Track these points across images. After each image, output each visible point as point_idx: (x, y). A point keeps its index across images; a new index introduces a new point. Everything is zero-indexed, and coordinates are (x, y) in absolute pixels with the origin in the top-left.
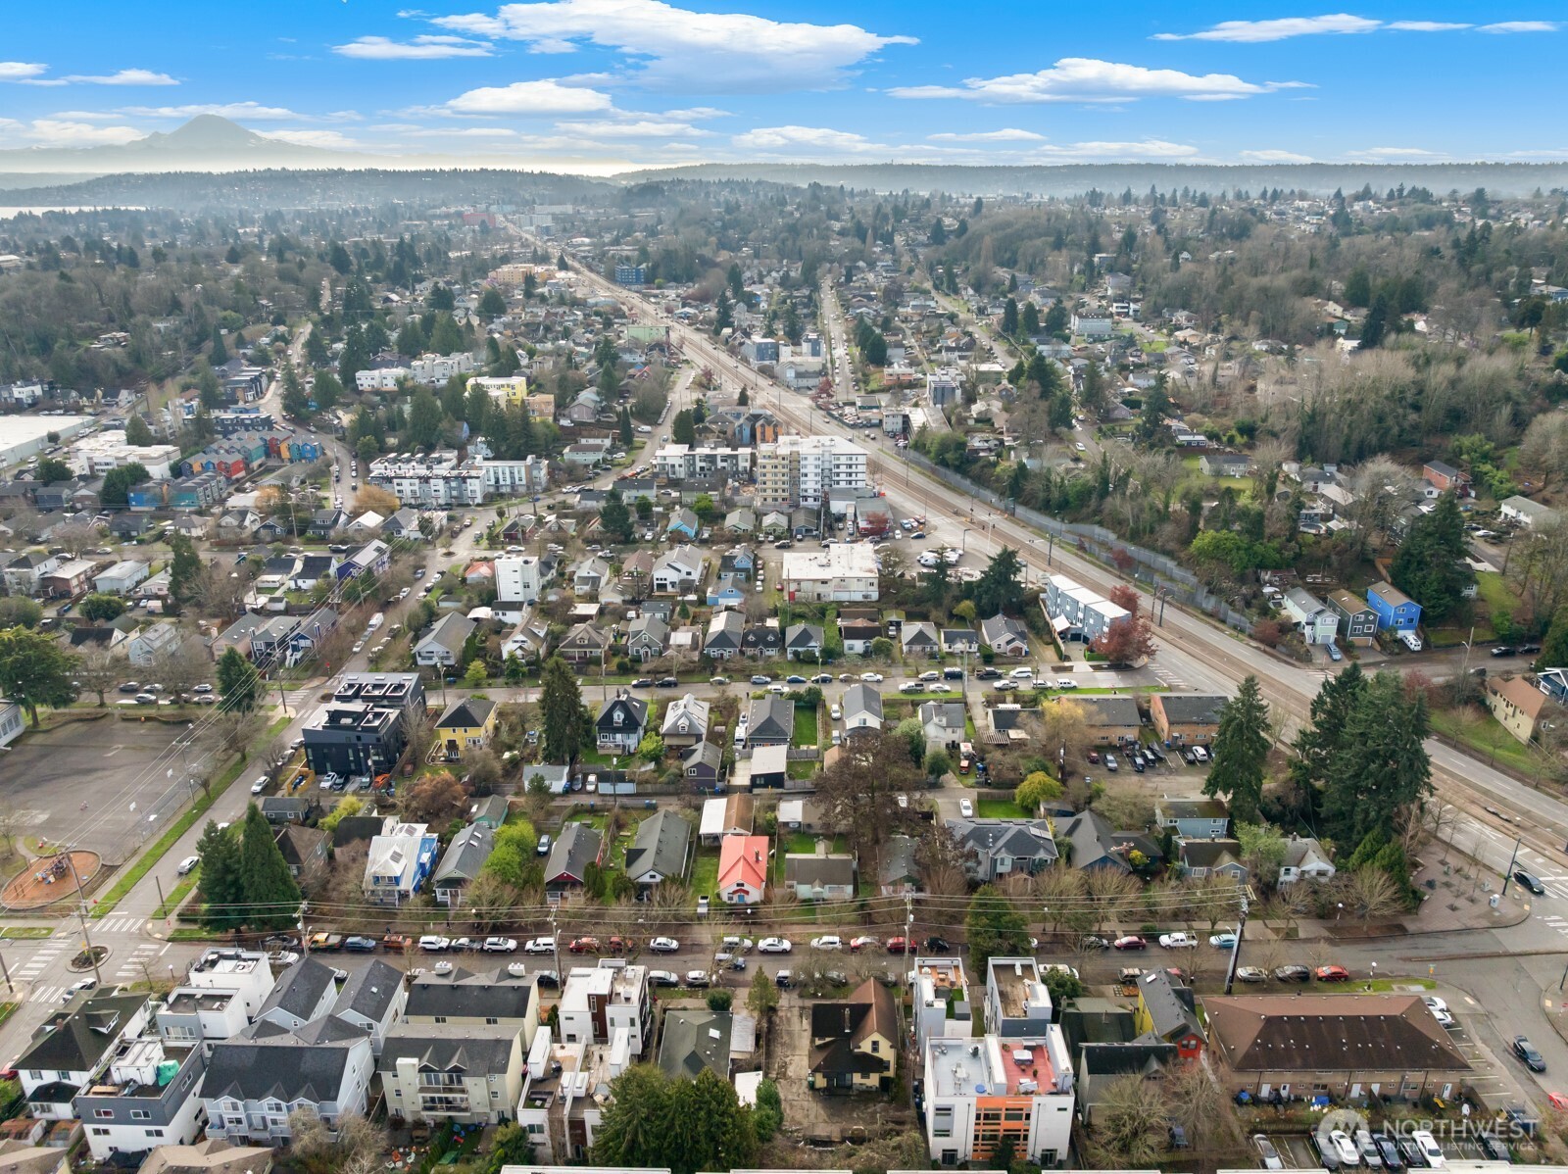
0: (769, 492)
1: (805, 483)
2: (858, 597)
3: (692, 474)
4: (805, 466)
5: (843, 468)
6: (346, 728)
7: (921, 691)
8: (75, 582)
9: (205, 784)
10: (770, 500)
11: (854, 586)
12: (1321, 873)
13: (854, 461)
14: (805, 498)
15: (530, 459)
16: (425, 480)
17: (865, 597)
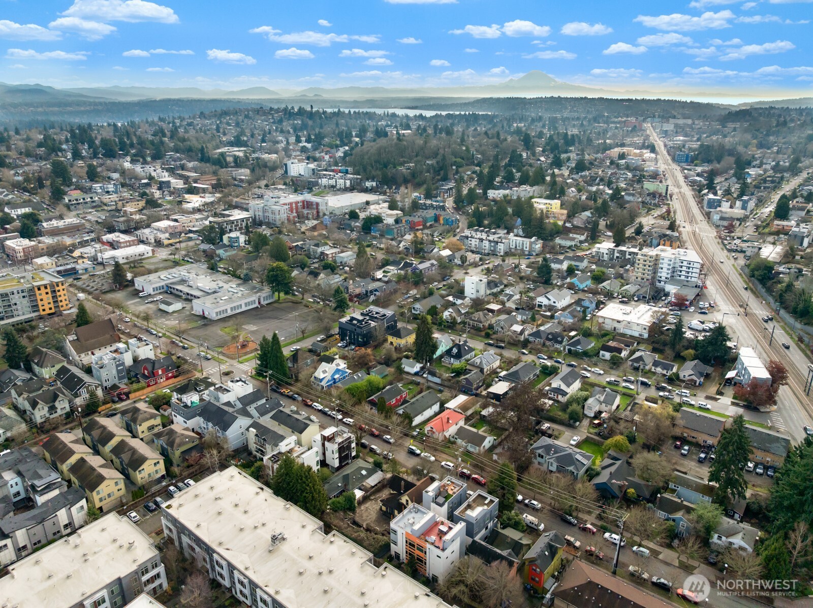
0: (640, 274)
1: (661, 273)
2: (636, 334)
3: (611, 259)
4: (662, 264)
5: (684, 268)
6: (354, 325)
7: (617, 385)
8: (330, 256)
9: (303, 332)
10: (639, 279)
11: (635, 327)
12: (741, 548)
13: (691, 266)
14: (660, 281)
15: (533, 239)
16: (481, 240)
17: (641, 335)
